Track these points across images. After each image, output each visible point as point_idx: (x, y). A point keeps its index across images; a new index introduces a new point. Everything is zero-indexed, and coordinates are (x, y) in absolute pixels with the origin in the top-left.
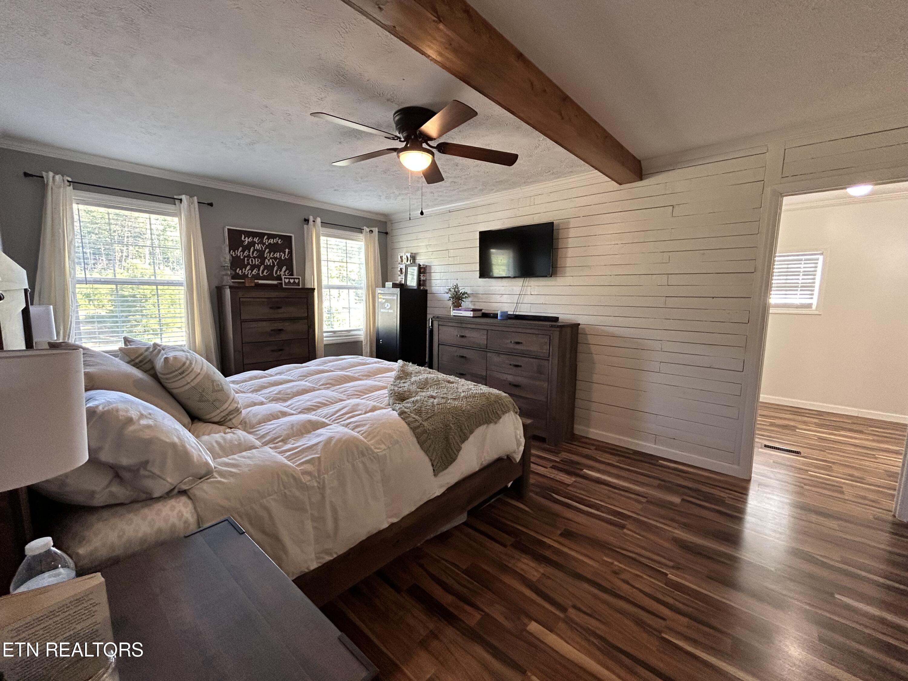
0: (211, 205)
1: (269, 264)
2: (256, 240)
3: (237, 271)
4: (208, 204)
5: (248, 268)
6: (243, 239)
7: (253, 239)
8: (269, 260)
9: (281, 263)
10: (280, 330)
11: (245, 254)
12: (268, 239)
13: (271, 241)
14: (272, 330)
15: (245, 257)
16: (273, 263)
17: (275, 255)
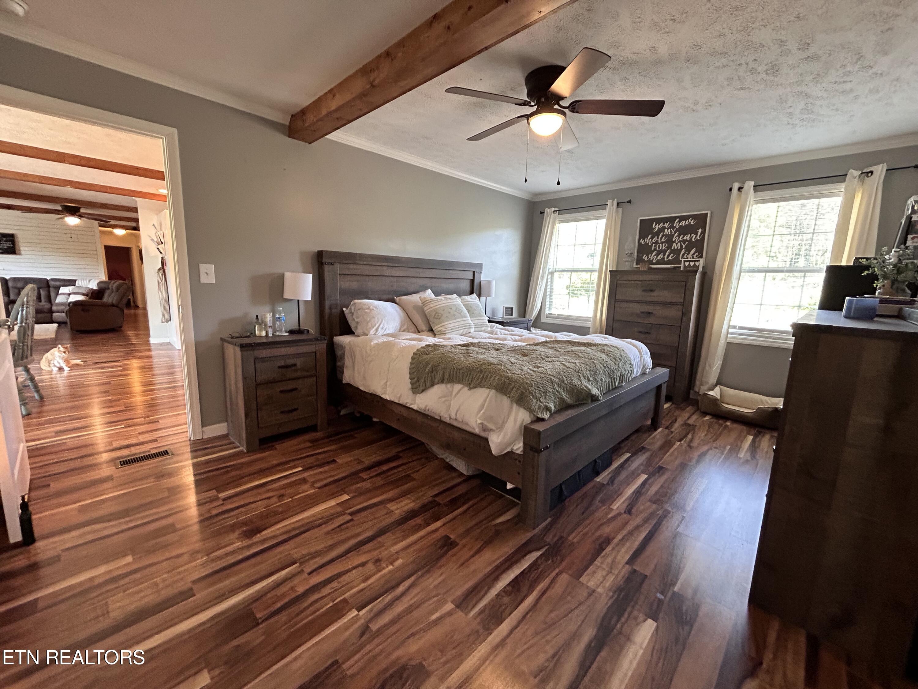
0: (630, 202)
1: (676, 248)
2: (666, 225)
3: (644, 258)
4: (628, 202)
5: (654, 254)
6: (654, 226)
7: (664, 224)
8: (677, 244)
9: (690, 245)
10: (649, 313)
11: (653, 241)
12: (679, 222)
13: (683, 223)
14: (642, 312)
15: (653, 243)
16: (681, 246)
17: (685, 238)
